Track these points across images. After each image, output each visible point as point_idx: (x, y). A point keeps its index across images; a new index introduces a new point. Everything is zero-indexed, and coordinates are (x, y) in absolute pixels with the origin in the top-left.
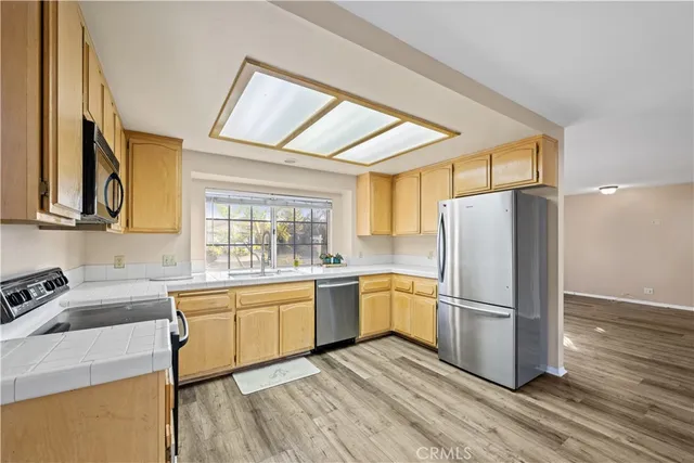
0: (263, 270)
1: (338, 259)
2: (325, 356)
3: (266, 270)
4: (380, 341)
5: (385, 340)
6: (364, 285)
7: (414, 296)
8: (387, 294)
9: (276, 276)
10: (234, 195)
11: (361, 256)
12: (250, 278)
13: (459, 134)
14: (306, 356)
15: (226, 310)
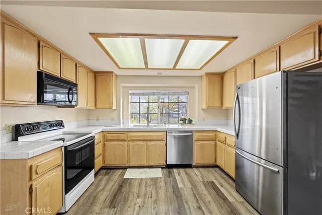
0: (148, 124)
1: (190, 121)
2: (171, 170)
3: (149, 125)
4: (207, 169)
5: (210, 169)
6: (196, 136)
7: (226, 145)
8: (213, 143)
9: (154, 128)
10: (141, 92)
11: (204, 120)
12: (142, 128)
13: (236, 38)
14: (162, 168)
15: (124, 141)
